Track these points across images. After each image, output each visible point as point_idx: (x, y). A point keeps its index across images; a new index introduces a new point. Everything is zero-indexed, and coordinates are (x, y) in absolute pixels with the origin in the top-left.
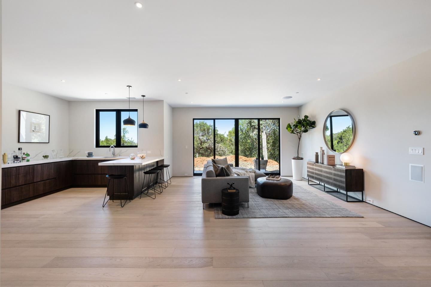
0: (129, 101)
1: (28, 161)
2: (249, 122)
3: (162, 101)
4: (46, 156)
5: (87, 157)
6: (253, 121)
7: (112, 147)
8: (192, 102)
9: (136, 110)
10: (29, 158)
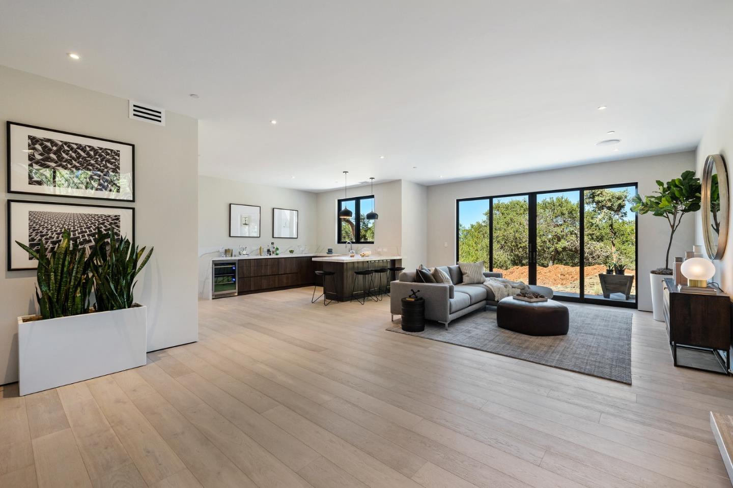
0: (363, 186)
1: (277, 254)
2: (591, 194)
3: (399, 181)
4: (292, 251)
5: (328, 253)
6: (599, 192)
7: (349, 243)
8: (441, 177)
9: (372, 197)
10: (278, 252)
